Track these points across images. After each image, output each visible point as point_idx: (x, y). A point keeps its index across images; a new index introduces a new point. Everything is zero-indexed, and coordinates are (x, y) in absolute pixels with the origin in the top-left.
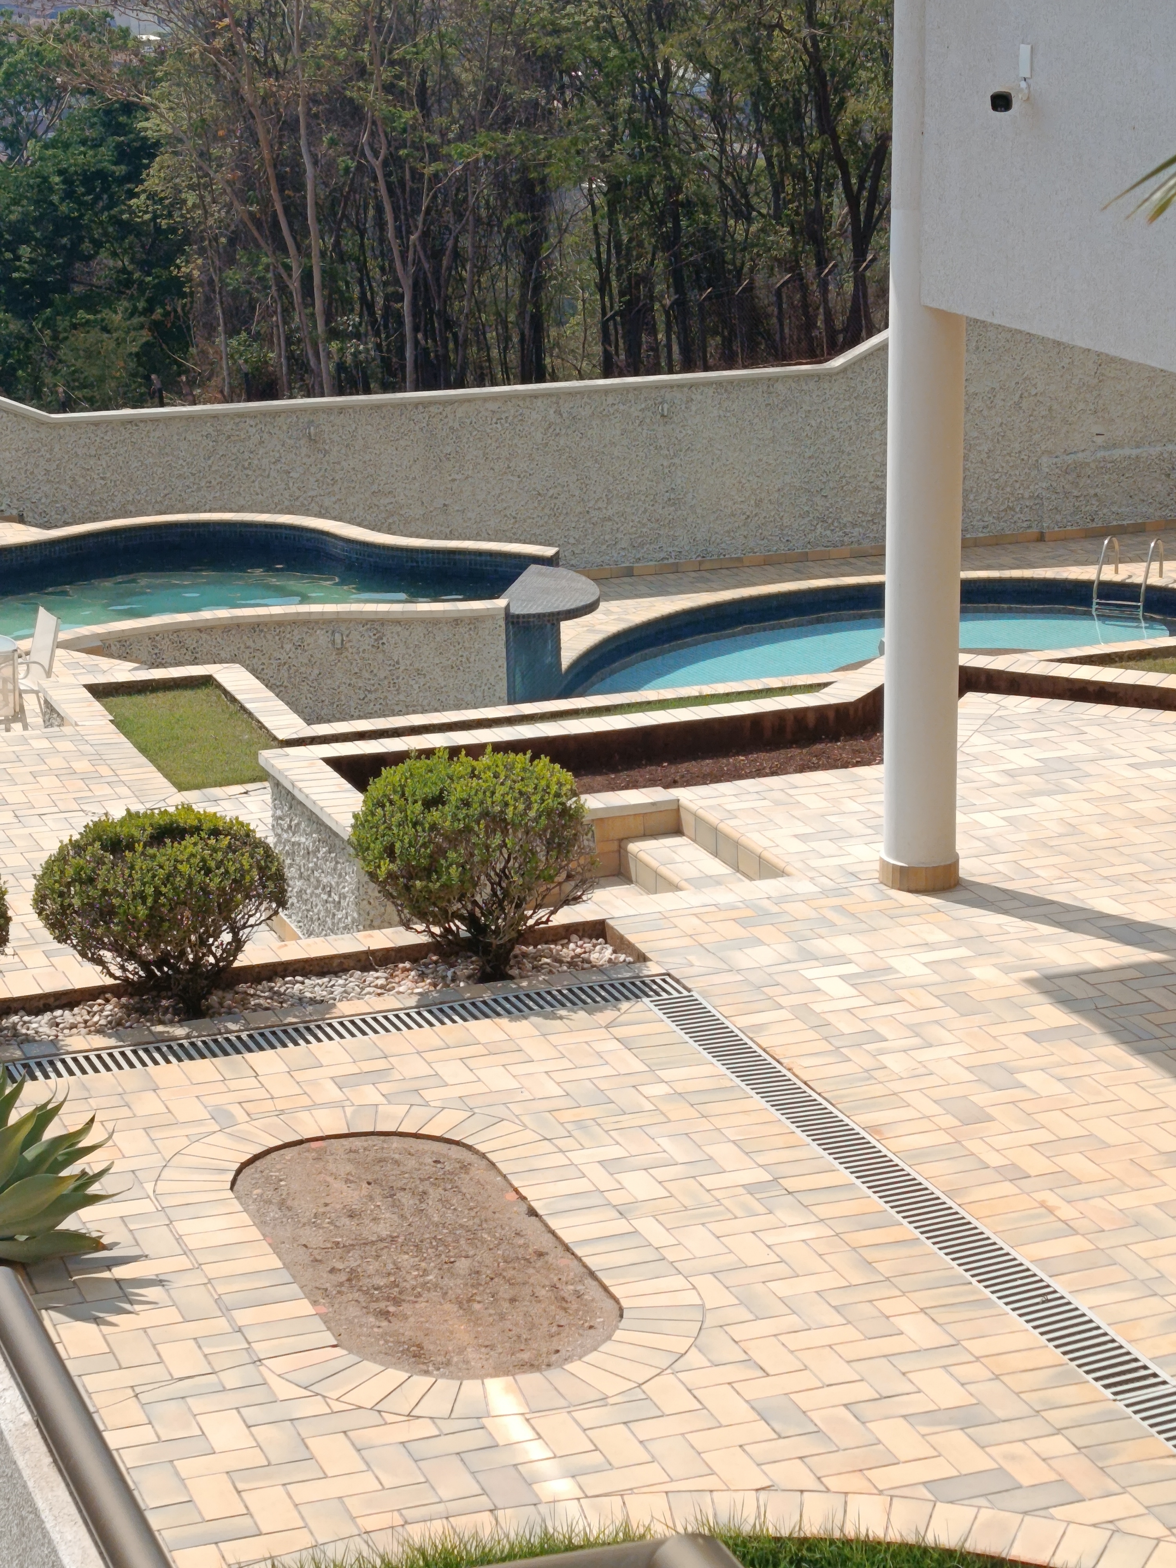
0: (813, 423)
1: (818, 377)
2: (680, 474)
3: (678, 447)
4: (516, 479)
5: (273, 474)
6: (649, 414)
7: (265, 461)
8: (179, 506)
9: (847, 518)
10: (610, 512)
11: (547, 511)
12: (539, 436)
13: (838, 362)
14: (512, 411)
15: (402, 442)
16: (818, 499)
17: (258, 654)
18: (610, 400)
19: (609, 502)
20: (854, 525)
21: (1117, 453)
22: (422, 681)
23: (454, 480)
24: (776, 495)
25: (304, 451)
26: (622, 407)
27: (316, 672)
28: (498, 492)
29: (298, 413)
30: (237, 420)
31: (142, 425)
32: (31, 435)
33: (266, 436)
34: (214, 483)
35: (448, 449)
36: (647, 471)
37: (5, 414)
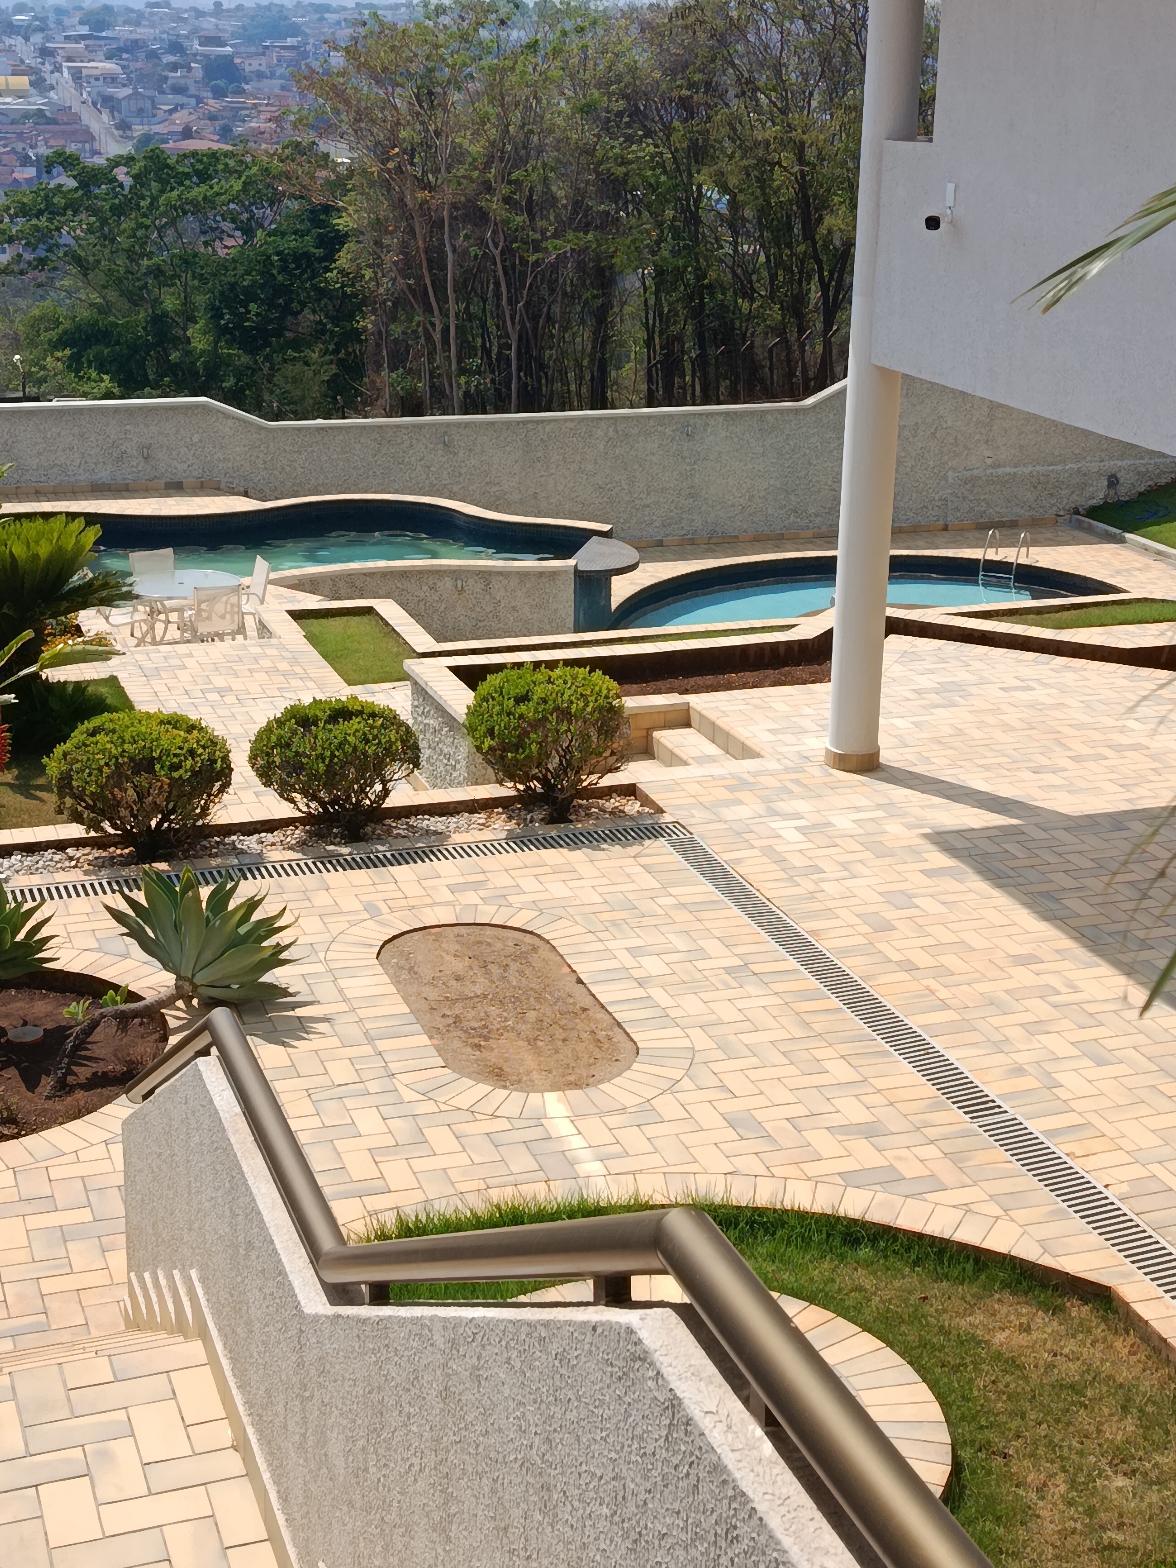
0: (791, 443)
1: (796, 411)
2: (698, 476)
3: (697, 457)
4: (585, 477)
5: (419, 468)
6: (678, 433)
7: (413, 459)
8: (353, 488)
9: (812, 510)
10: (648, 502)
11: (605, 499)
12: (602, 447)
13: (810, 401)
14: (584, 429)
16: (792, 497)
17: (404, 593)
18: (652, 423)
19: (648, 494)
20: (816, 515)
21: (1001, 471)
22: (516, 615)
23: (542, 476)
24: (764, 493)
25: (440, 452)
26: (659, 428)
27: (444, 606)
28: (572, 485)
29: (437, 426)
30: (395, 430)
32: (253, 436)
33: (414, 441)
34: (378, 473)
35: (539, 454)
36: (675, 473)
37: (237, 421)
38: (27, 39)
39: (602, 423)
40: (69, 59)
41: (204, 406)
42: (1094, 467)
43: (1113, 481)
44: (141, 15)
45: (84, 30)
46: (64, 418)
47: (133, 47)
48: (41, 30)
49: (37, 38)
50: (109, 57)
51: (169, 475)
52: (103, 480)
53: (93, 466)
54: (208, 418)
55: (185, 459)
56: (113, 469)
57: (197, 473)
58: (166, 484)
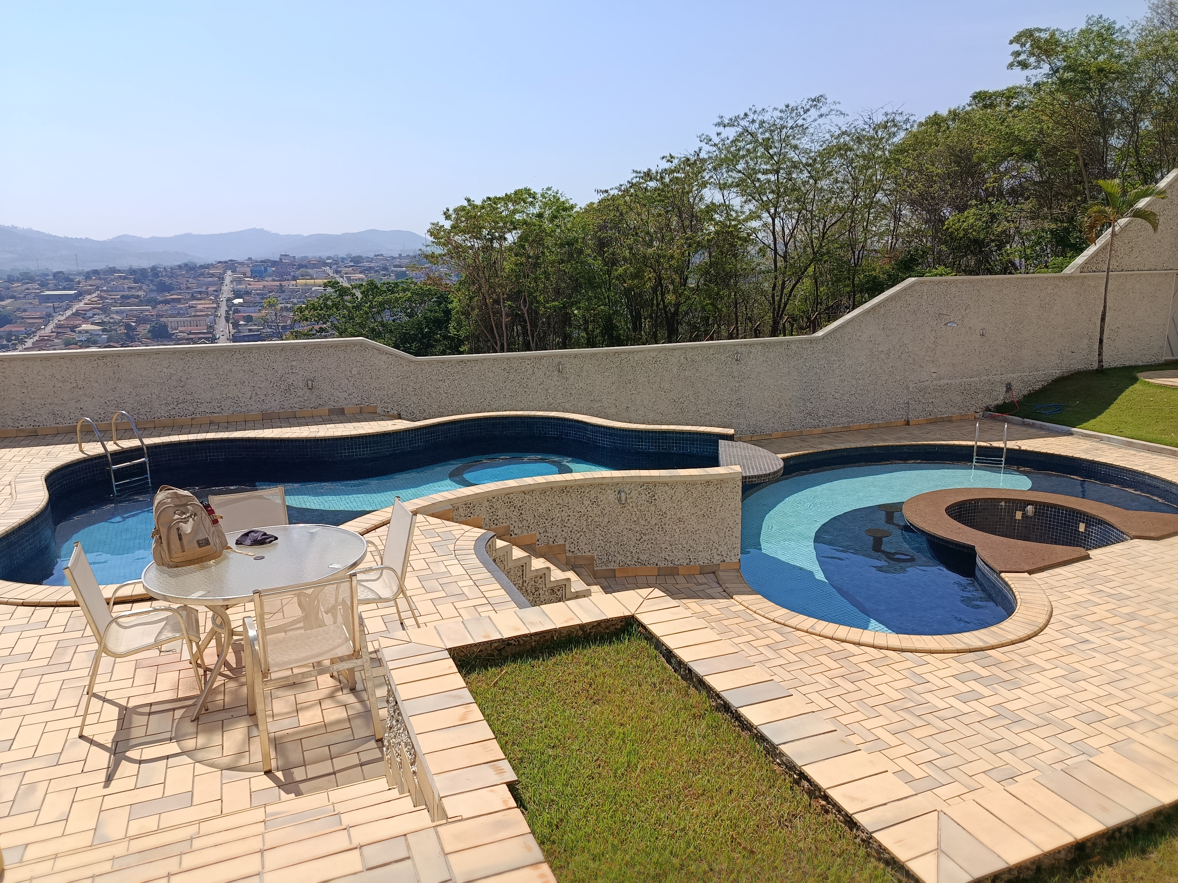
1: (811, 341)
2: (743, 391)
3: (743, 377)
4: (664, 394)
5: (540, 391)
6: (730, 359)
7: (535, 384)
9: (821, 413)
10: (709, 411)
11: (678, 410)
12: (675, 370)
13: (820, 333)
14: (663, 358)
15: (606, 374)
16: (808, 404)
17: (565, 509)
19: (709, 405)
20: (824, 417)
21: (943, 382)
22: (682, 526)
23: (633, 394)
24: (789, 401)
25: (556, 378)
26: (717, 356)
27: (606, 520)
29: (553, 357)
30: (521, 361)
31: (468, 363)
32: (405, 368)
33: (536, 370)
34: (508, 396)
36: (728, 389)
37: (390, 356)
38: (331, 267)
39: (676, 352)
40: (346, 274)
41: (361, 344)
42: (997, 378)
43: (1009, 388)
44: (373, 259)
45: (352, 264)
46: (235, 357)
47: (370, 269)
48: (336, 264)
49: (334, 267)
50: (361, 273)
51: (332, 403)
52: (272, 409)
53: (263, 397)
54: (365, 354)
55: (346, 389)
56: (282, 400)
57: (356, 400)
58: (330, 410)
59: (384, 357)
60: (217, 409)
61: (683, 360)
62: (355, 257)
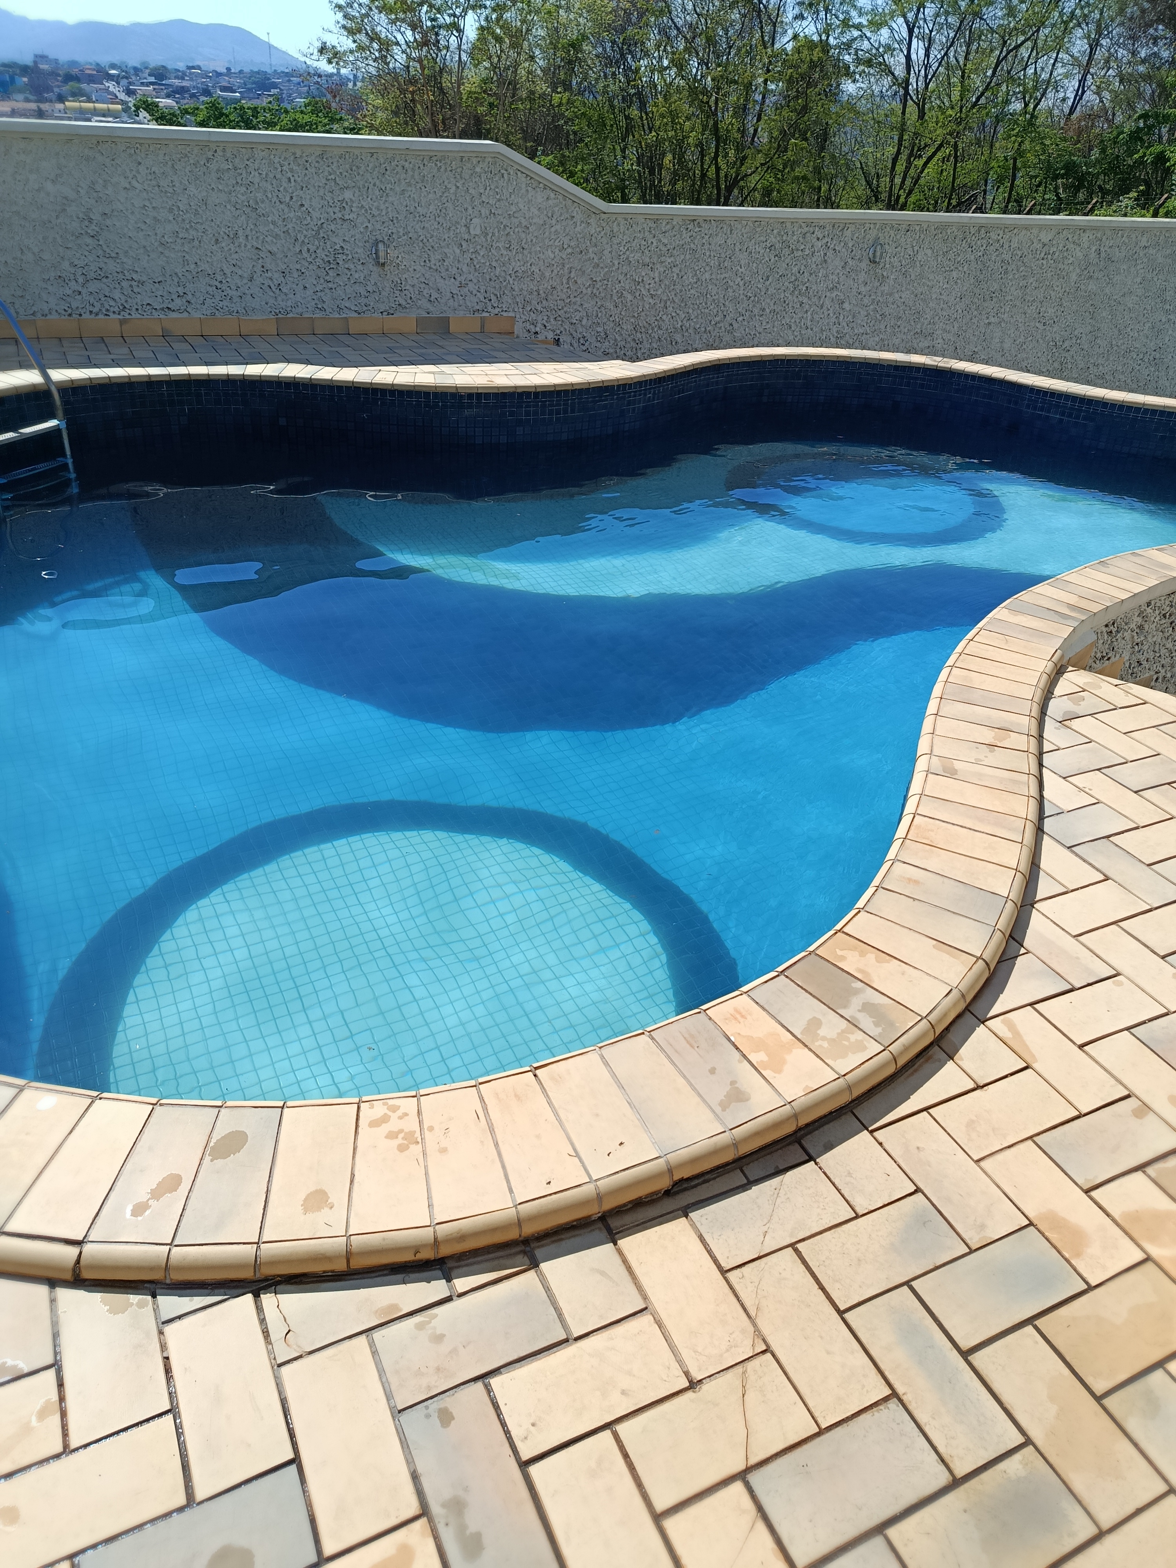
15: (954, 274)
37: (552, 195)
46: (213, 166)
49: (124, 83)
51: (424, 303)
52: (299, 310)
53: (278, 277)
54: (501, 183)
55: (454, 271)
56: (318, 288)
57: (475, 300)
58: (419, 320)
59: (540, 197)
60: (178, 302)
61: (1093, 255)
62: (156, 69)
